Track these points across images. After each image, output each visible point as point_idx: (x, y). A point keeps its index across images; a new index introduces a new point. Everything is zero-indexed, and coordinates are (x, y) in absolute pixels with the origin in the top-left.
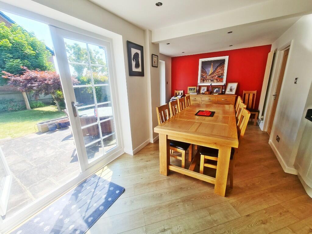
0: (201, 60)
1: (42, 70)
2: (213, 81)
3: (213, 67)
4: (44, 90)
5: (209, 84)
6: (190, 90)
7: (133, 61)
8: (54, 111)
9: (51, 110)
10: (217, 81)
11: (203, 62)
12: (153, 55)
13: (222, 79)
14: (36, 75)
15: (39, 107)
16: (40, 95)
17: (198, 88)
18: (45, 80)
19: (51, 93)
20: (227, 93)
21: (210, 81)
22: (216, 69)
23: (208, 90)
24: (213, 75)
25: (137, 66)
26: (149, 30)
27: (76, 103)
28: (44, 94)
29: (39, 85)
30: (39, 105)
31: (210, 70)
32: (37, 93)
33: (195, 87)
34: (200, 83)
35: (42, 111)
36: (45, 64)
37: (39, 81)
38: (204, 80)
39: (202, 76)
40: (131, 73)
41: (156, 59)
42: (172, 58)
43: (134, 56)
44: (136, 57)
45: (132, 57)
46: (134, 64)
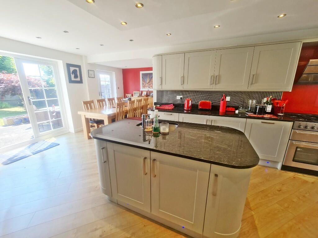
0: (141, 73)
1: (9, 73)
2: (150, 88)
3: (149, 77)
4: (10, 91)
5: (148, 90)
6: (135, 94)
7: (71, 75)
8: (21, 111)
9: (18, 111)
10: (152, 88)
11: (143, 74)
12: (88, 70)
14: (2, 77)
15: (4, 108)
16: (6, 96)
17: (140, 93)
18: (12, 82)
19: (17, 94)
21: (148, 87)
22: (151, 79)
24: (150, 83)
25: (76, 77)
26: (84, 56)
27: (31, 97)
28: (10, 95)
29: (6, 87)
30: (4, 106)
31: (148, 80)
32: (3, 94)
34: (141, 89)
35: (8, 111)
36: (12, 67)
37: (6, 83)
38: (144, 87)
39: (143, 84)
40: (71, 81)
41: (92, 73)
42: (123, 69)
43: (73, 71)
44: (75, 72)
45: (71, 72)
46: (73, 76)
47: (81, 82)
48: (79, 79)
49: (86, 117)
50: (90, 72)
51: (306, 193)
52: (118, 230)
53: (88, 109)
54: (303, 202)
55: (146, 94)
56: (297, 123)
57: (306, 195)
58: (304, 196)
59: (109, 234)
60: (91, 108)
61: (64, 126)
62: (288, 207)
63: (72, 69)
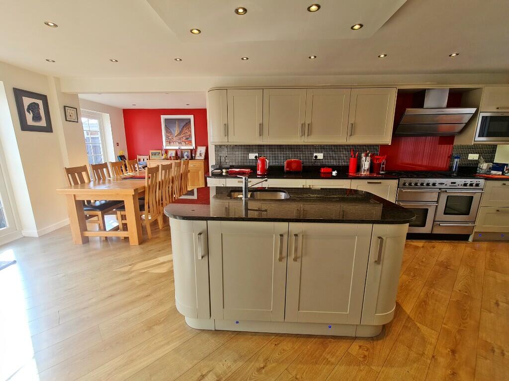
0: (163, 117)
2: (181, 144)
3: (179, 126)
5: (177, 148)
6: (153, 155)
7: (27, 113)
10: (186, 145)
11: (166, 120)
12: (65, 106)
13: (191, 142)
17: (163, 152)
20: (197, 158)
21: (177, 143)
22: (182, 129)
23: (176, 154)
24: (180, 137)
25: (37, 118)
26: (54, 77)
31: (176, 130)
33: (160, 151)
34: (165, 146)
38: (170, 143)
39: (167, 137)
40: (25, 127)
41: (73, 112)
42: (123, 110)
43: (29, 106)
44: (33, 108)
45: (26, 108)
46: (29, 117)
47: (49, 129)
48: (43, 123)
49: (78, 199)
50: (69, 111)
51: (423, 258)
52: (240, 364)
53: (76, 183)
54: (425, 267)
55: (174, 155)
56: (402, 180)
57: (424, 260)
58: (422, 262)
59: (230, 374)
60: (83, 181)
61: (8, 225)
62: (415, 276)
63: (27, 101)
